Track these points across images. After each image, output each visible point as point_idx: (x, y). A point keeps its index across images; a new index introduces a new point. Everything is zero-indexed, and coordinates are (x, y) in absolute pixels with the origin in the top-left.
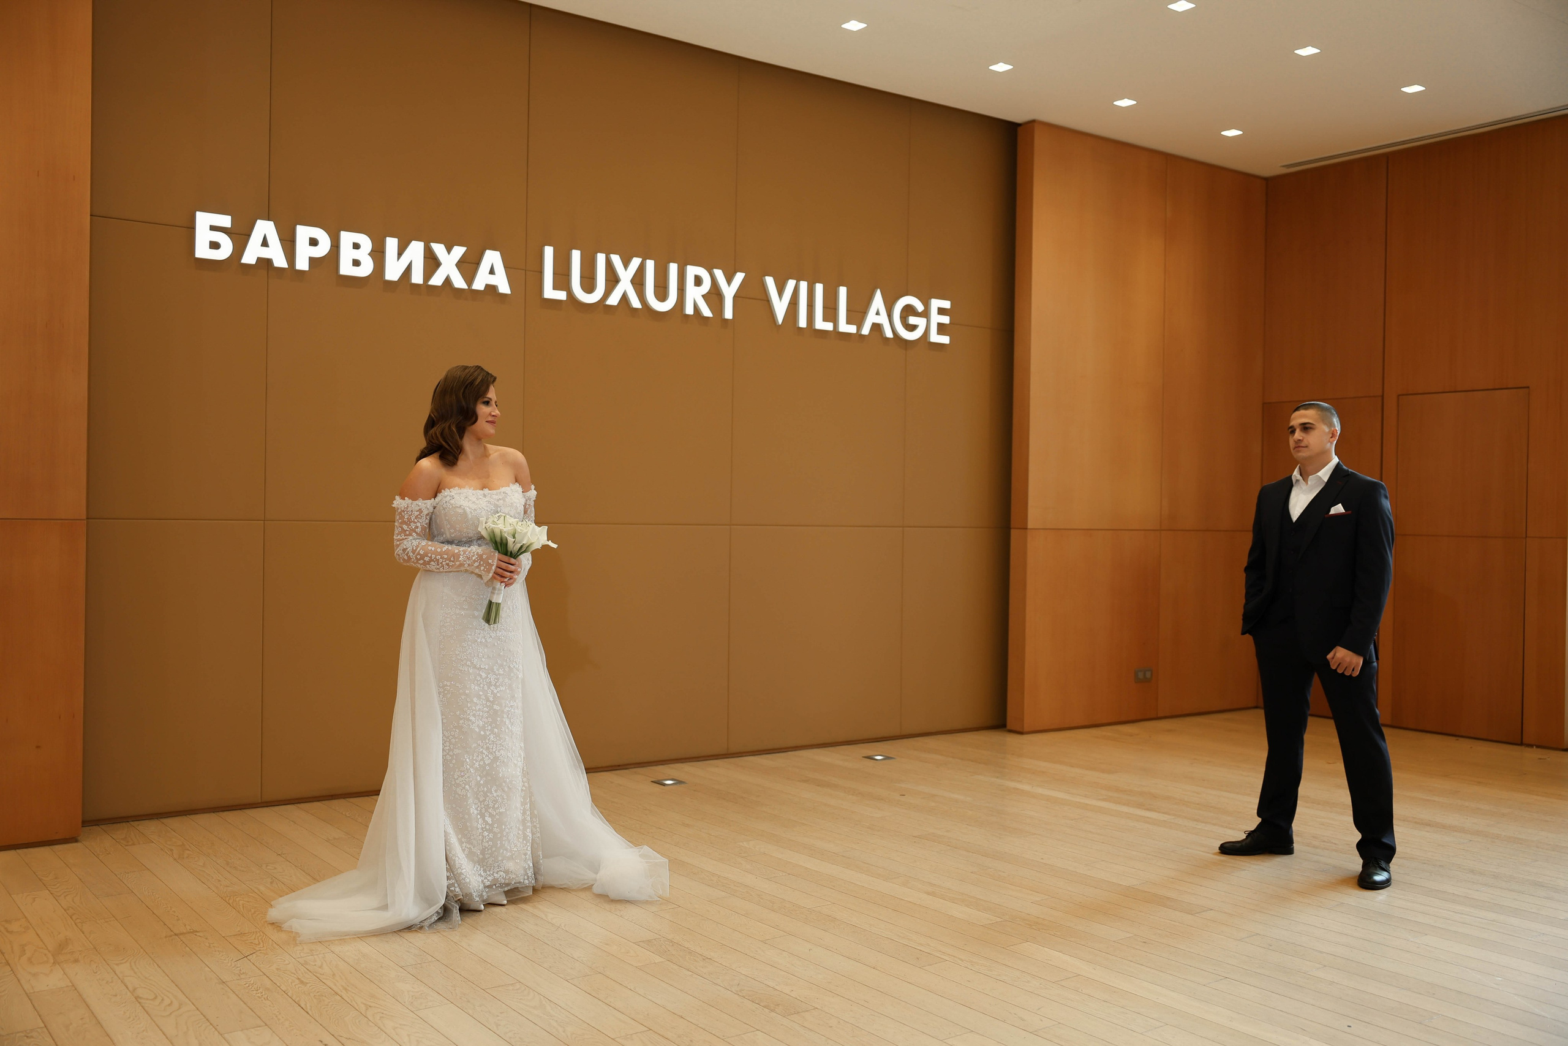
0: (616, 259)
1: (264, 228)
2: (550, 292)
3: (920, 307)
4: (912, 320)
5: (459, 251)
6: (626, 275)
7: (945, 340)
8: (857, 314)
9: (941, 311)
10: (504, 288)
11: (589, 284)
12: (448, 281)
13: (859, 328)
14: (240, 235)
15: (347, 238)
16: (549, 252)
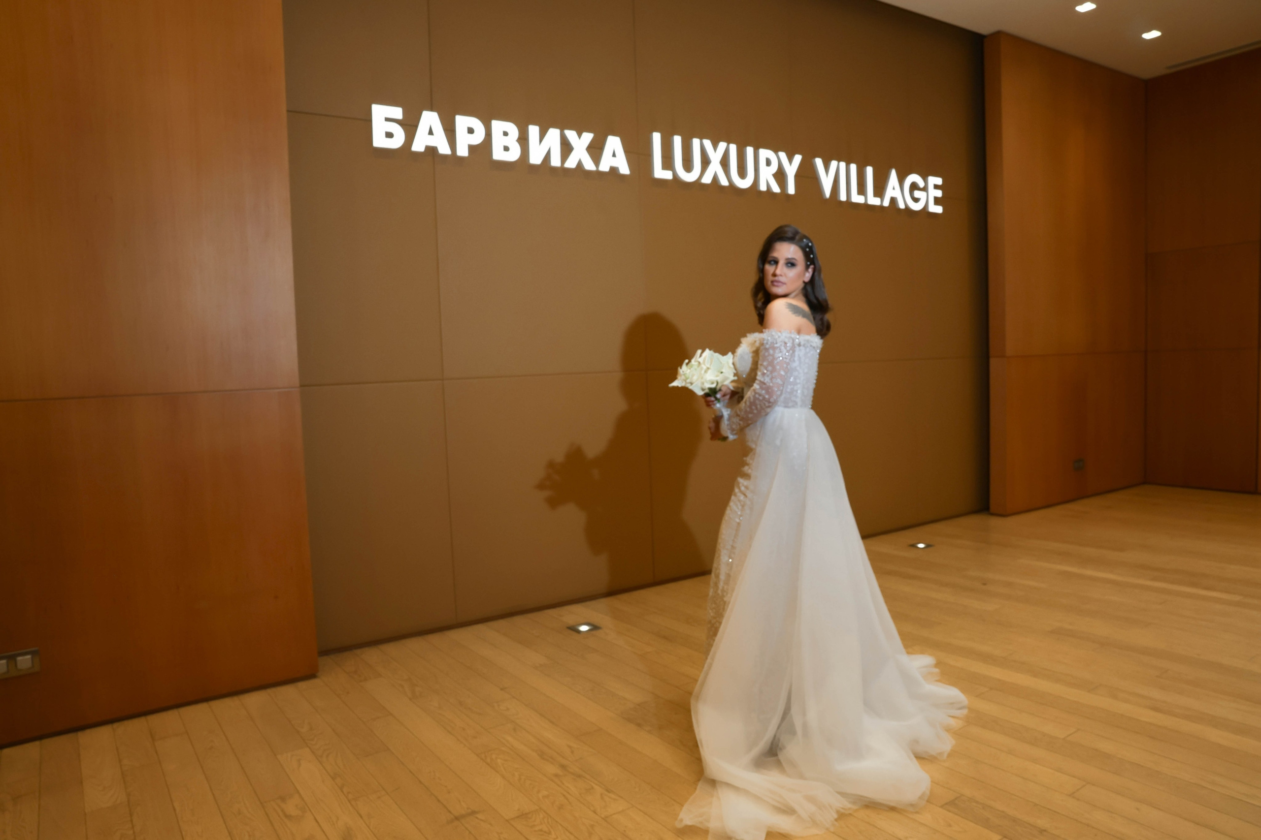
0: (707, 143)
1: (430, 119)
2: (660, 173)
3: (921, 184)
4: (917, 194)
5: (588, 137)
6: (715, 156)
7: (939, 209)
8: (879, 191)
9: (936, 187)
10: (625, 169)
11: (688, 165)
12: (580, 164)
13: (882, 201)
14: (410, 125)
15: (498, 126)
16: (657, 137)
